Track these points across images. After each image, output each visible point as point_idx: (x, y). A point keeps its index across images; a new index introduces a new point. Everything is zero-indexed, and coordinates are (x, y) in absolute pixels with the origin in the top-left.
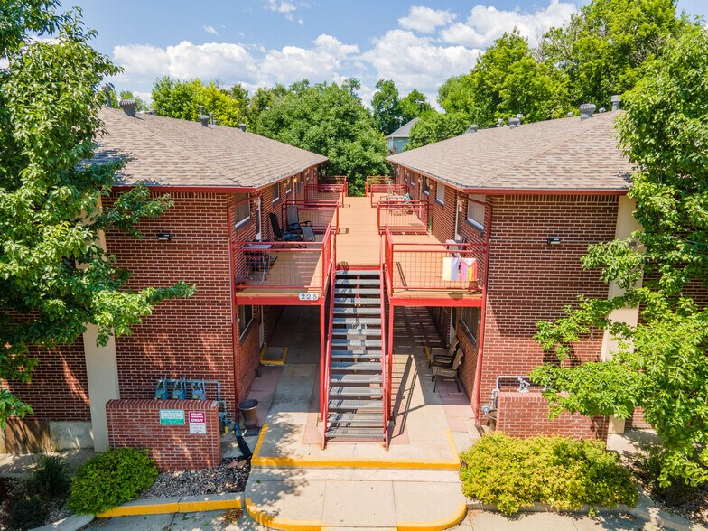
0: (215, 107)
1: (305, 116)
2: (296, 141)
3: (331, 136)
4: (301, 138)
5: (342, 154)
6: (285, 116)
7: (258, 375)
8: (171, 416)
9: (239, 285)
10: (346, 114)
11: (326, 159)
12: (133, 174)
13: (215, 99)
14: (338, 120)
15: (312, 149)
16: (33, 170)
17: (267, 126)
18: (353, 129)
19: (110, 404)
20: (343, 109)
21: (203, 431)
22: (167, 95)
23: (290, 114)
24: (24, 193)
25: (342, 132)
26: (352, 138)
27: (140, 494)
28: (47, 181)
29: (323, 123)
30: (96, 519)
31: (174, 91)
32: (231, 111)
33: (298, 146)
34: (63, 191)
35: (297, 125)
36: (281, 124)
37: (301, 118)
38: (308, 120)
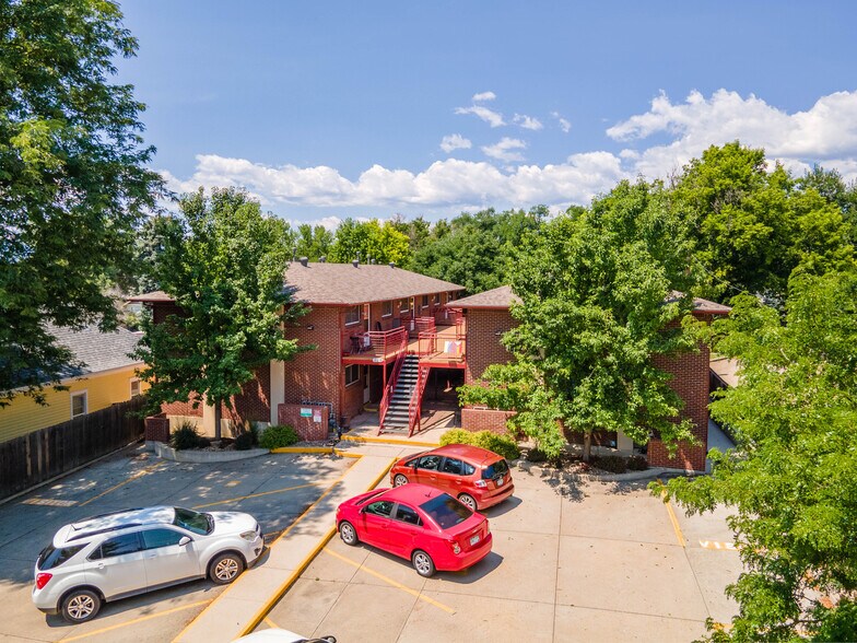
0: (388, 243)
1: (450, 254)
2: (440, 274)
3: (470, 269)
4: (444, 272)
5: (479, 285)
6: (435, 254)
7: (360, 413)
8: (305, 412)
9: (344, 354)
10: (487, 250)
11: (462, 288)
12: (299, 297)
13: (389, 236)
14: (477, 257)
15: (453, 281)
16: (262, 295)
17: (420, 261)
18: (493, 263)
19: (279, 405)
20: (483, 247)
21: (320, 421)
22: (348, 234)
23: (439, 252)
24: (259, 303)
25: (481, 266)
26: (490, 271)
27: (290, 444)
28: (266, 299)
29: (464, 259)
30: (270, 453)
31: (355, 230)
32: (401, 246)
33: (441, 278)
34: (270, 303)
35: (444, 260)
36: (431, 260)
37: (447, 255)
38: (453, 258)
